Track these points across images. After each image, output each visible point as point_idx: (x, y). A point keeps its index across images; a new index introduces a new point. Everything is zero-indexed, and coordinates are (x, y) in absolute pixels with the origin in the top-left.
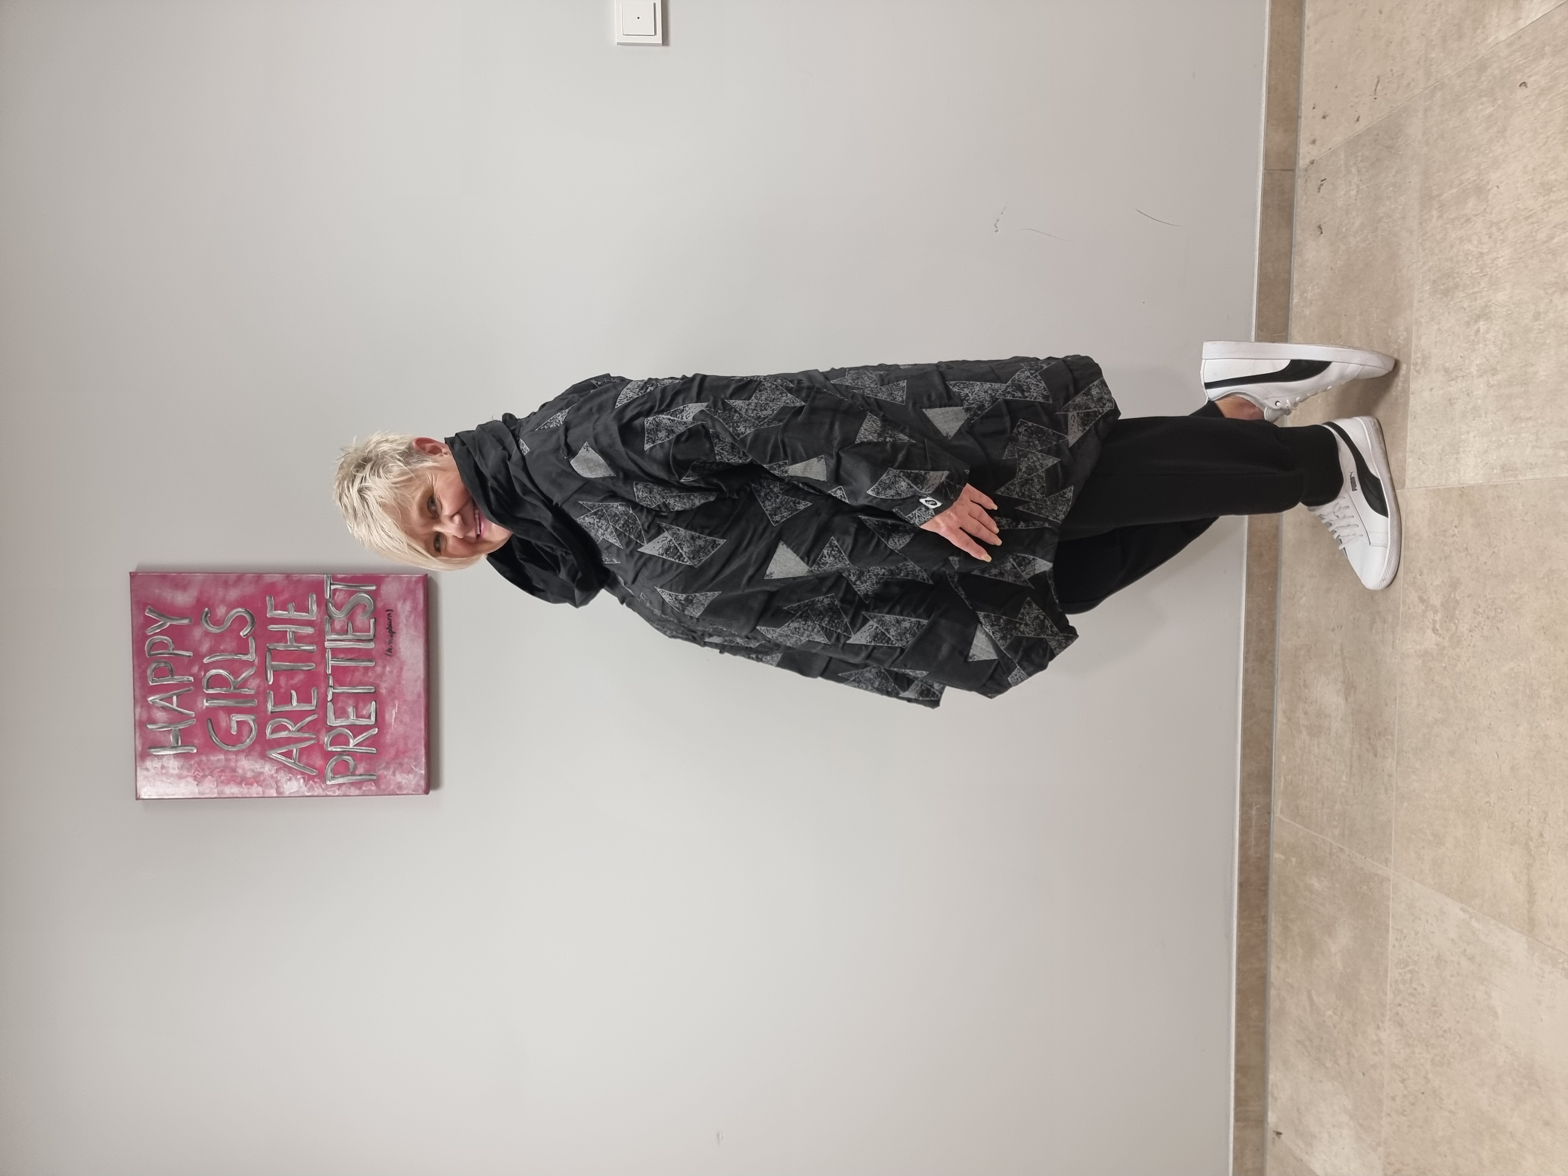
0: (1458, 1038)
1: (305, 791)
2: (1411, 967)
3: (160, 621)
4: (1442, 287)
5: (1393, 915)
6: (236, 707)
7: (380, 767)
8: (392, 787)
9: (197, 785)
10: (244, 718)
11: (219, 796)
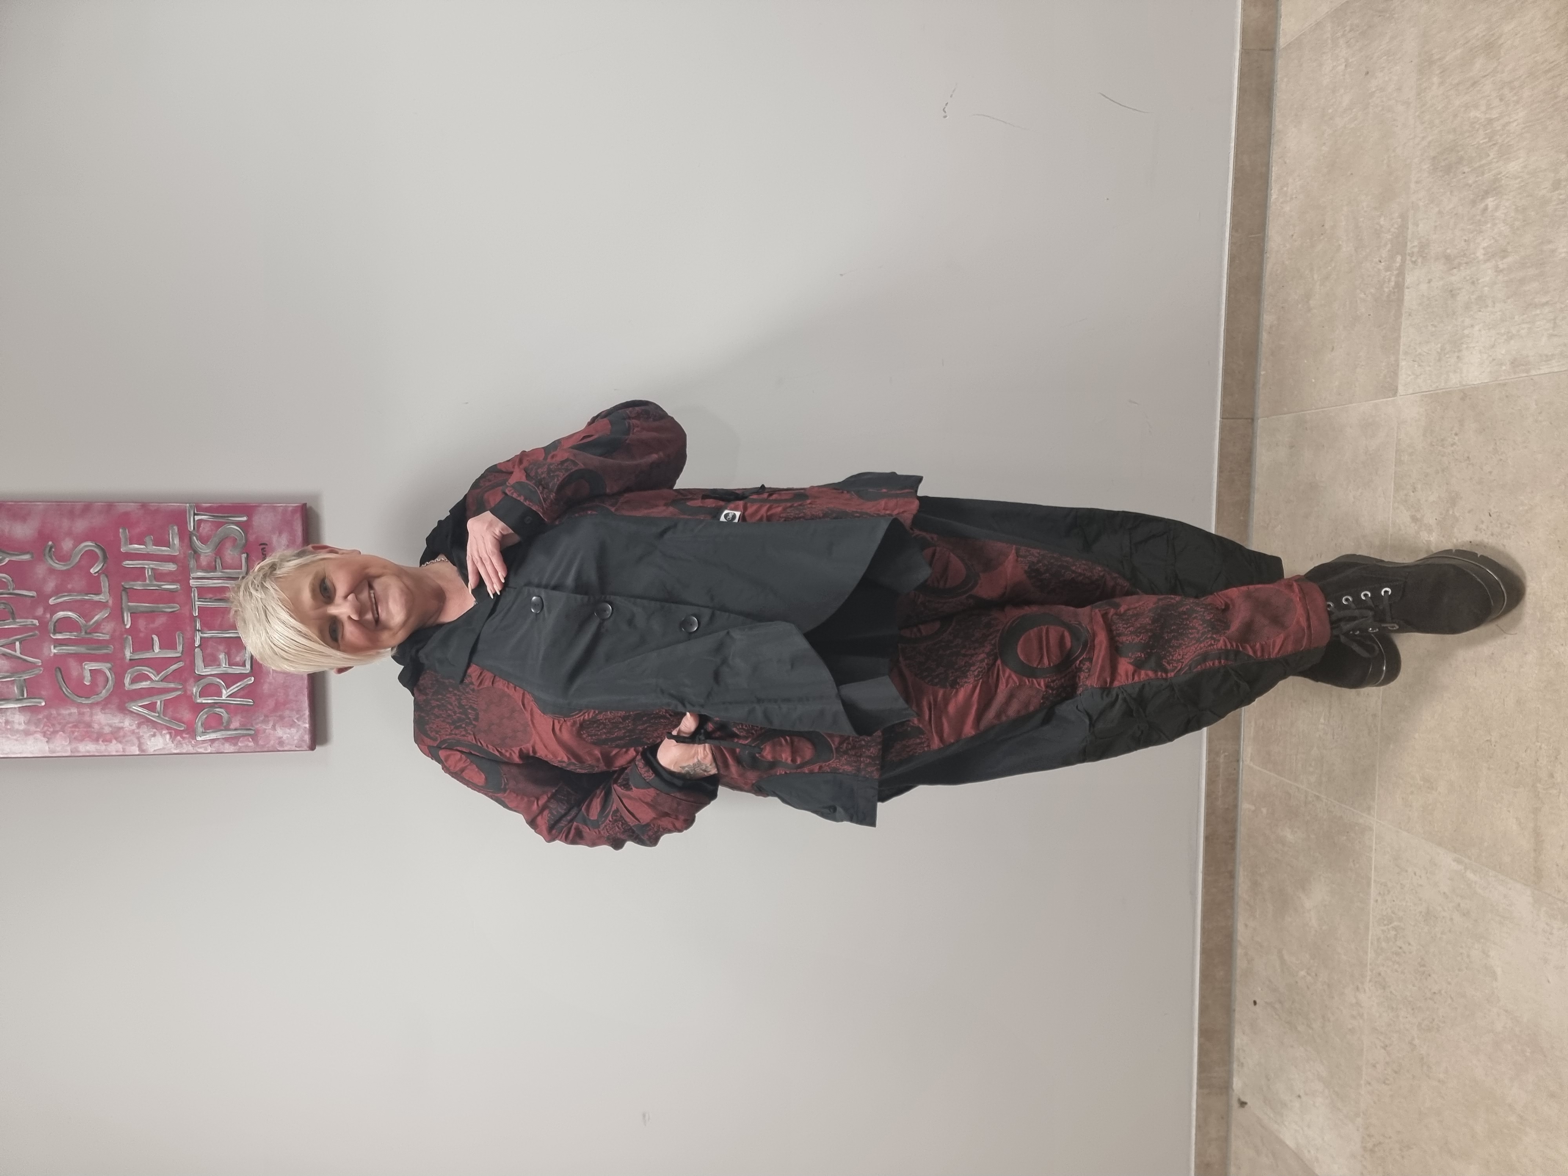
0: (1449, 1001)
1: (172, 748)
2: (1396, 924)
5: (1375, 867)
6: (87, 654)
7: (258, 721)
9: (47, 742)
10: (98, 666)
11: (73, 755)
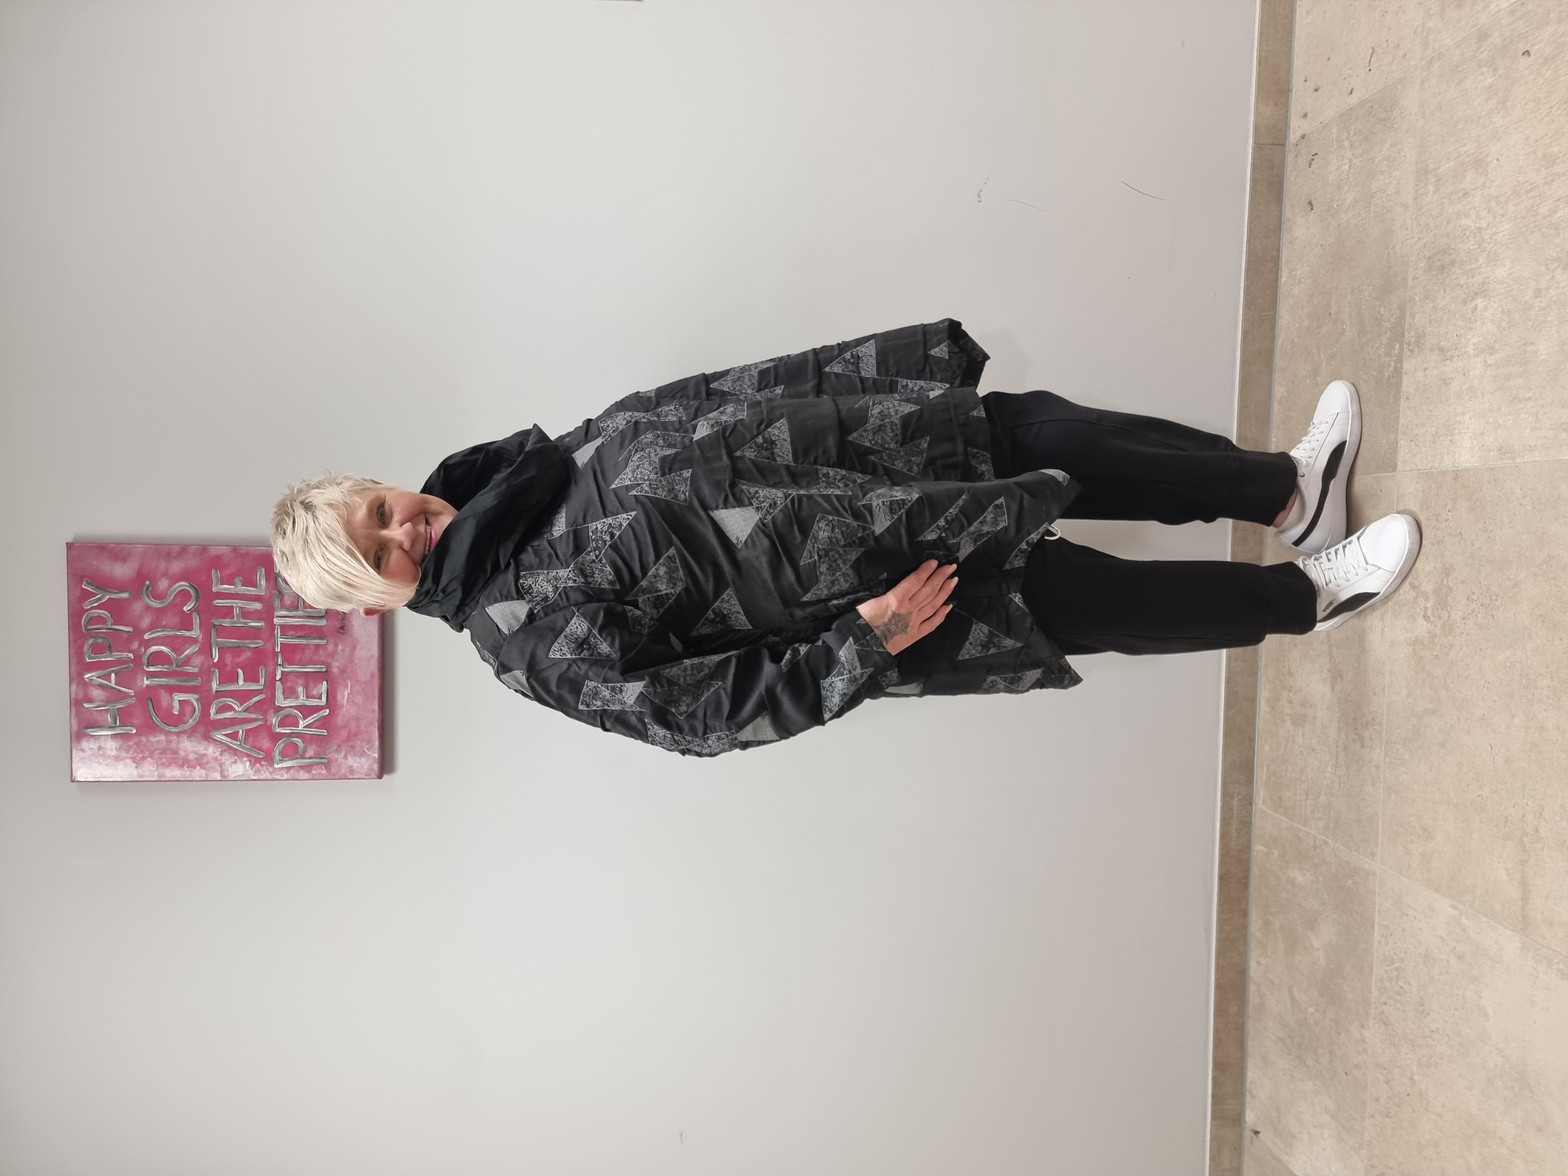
0: (1446, 1039)
1: (251, 774)
2: (1397, 965)
3: (97, 595)
4: (1438, 264)
5: (1379, 911)
6: (177, 686)
7: (330, 750)
8: (343, 771)
9: (136, 767)
10: (187, 697)
11: (159, 779)
